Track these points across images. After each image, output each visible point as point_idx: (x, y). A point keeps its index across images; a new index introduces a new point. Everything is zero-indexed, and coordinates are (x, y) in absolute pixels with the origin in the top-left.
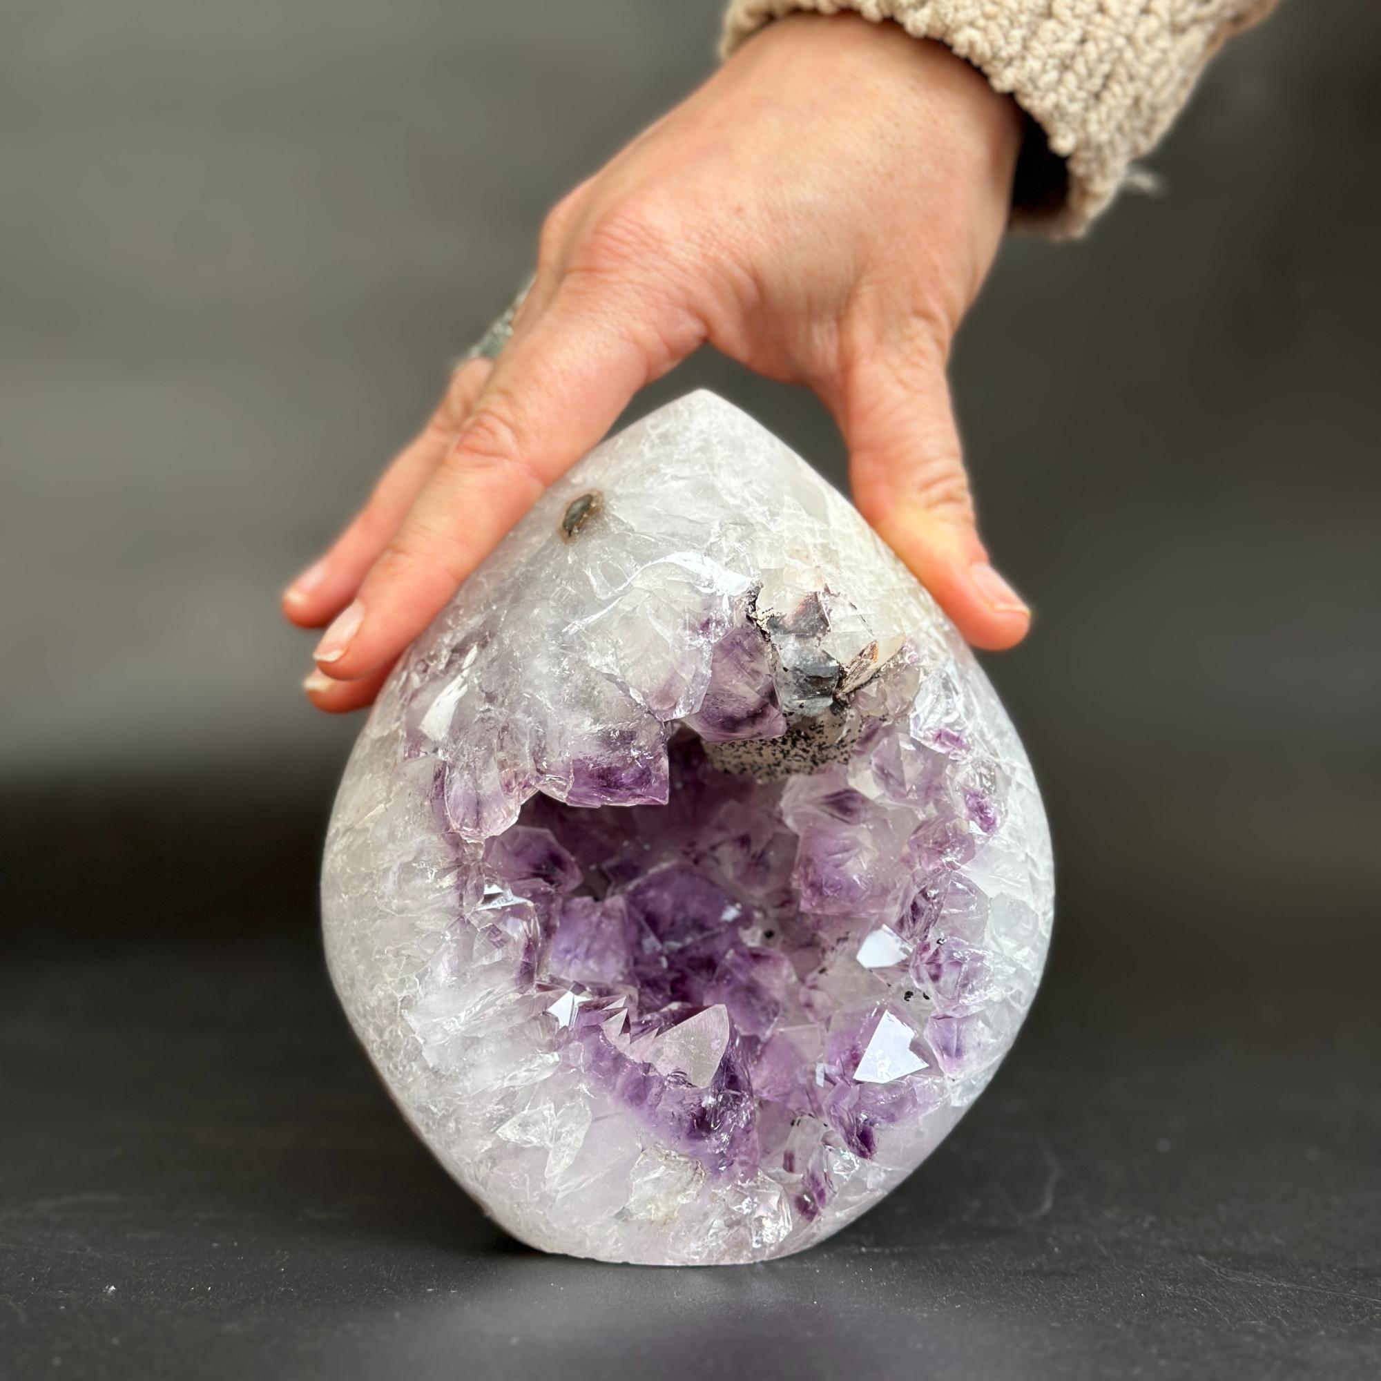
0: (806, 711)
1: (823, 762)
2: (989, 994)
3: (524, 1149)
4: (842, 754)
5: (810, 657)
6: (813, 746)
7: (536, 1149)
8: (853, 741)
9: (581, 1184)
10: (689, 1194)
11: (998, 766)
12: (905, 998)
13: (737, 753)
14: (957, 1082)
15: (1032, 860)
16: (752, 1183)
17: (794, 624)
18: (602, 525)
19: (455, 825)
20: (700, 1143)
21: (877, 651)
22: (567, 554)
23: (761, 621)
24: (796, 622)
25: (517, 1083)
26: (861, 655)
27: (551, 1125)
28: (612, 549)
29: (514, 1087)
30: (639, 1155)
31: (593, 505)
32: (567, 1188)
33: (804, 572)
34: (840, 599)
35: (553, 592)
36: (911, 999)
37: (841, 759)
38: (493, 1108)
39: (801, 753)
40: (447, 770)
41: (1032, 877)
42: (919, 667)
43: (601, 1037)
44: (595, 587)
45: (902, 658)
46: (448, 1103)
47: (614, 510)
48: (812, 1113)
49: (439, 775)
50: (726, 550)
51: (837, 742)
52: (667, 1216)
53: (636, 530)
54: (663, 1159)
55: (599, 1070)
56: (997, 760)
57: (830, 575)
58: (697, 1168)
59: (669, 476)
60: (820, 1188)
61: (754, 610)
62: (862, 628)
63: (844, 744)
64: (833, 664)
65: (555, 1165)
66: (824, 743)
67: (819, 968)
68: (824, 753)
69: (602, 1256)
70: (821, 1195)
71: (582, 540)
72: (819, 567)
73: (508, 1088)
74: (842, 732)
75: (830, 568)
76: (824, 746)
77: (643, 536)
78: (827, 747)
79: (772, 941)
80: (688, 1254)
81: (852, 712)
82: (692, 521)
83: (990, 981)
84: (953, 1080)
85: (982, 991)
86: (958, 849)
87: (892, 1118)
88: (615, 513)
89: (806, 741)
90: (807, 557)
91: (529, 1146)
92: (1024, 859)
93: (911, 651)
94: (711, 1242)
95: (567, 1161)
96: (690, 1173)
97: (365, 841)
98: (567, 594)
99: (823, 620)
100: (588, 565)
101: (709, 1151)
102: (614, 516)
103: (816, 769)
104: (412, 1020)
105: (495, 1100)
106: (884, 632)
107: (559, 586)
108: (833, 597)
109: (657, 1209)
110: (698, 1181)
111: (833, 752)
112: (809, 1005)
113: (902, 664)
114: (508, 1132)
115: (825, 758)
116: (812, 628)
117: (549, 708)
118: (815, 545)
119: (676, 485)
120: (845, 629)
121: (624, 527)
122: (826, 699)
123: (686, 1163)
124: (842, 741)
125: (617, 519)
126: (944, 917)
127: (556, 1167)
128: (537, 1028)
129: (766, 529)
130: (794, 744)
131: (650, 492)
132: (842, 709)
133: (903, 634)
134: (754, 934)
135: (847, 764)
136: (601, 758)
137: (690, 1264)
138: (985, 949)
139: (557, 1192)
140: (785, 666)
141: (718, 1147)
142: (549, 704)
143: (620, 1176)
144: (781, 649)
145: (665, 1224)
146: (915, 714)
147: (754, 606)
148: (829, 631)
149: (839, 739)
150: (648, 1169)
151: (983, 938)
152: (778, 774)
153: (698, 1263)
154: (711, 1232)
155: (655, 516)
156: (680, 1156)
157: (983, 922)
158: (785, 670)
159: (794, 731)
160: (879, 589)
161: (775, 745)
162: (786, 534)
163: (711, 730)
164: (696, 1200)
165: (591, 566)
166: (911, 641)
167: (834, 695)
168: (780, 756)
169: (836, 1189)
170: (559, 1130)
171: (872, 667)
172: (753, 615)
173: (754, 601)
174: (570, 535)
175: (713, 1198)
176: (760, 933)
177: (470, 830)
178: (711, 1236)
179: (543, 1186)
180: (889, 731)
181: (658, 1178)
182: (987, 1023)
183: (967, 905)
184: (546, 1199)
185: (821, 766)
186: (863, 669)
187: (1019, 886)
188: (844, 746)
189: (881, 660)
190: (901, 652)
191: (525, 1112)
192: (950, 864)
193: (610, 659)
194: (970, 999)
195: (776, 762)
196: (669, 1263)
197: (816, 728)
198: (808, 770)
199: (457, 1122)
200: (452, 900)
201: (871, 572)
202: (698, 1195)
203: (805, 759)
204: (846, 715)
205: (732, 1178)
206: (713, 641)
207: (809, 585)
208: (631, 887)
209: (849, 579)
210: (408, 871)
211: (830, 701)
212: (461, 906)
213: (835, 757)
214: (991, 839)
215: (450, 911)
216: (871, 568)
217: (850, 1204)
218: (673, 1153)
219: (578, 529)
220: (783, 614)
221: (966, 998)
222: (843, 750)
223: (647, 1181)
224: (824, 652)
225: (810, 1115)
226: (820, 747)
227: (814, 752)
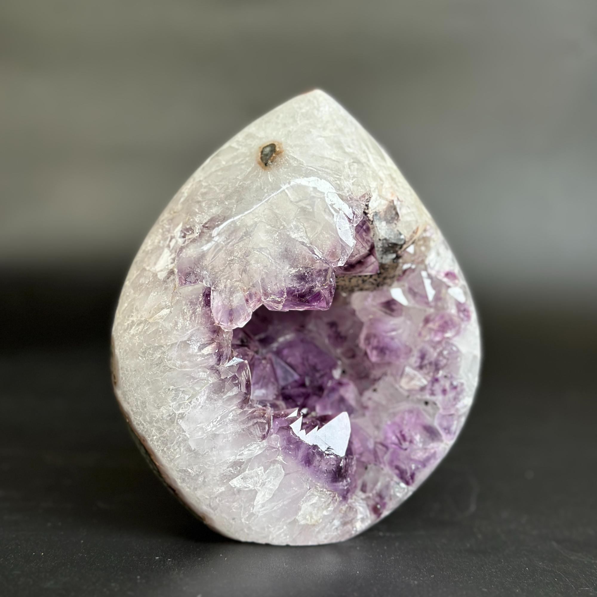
0: (383, 261)
1: (382, 285)
3: (244, 491)
5: (392, 233)
6: (380, 278)
7: (251, 490)
9: (274, 507)
10: (329, 510)
12: (425, 405)
17: (385, 216)
18: (284, 161)
19: (217, 322)
20: (337, 484)
21: (419, 230)
22: (267, 176)
23: (370, 214)
24: (385, 214)
25: (244, 457)
26: (413, 232)
27: (261, 479)
28: (292, 174)
29: (242, 459)
30: (307, 492)
31: (277, 149)
32: (265, 510)
34: (404, 203)
35: (263, 196)
37: (390, 283)
40: (212, 292)
43: (291, 432)
45: (426, 234)
46: (200, 468)
47: (290, 153)
49: (206, 294)
52: (316, 521)
53: (304, 164)
54: (319, 493)
55: (289, 449)
58: (335, 497)
60: (384, 501)
61: (368, 209)
62: (414, 218)
63: (394, 276)
64: (402, 237)
65: (260, 498)
66: (386, 276)
67: (372, 389)
68: (385, 281)
69: (275, 542)
73: (238, 460)
76: (385, 278)
77: (309, 168)
78: (387, 278)
79: (346, 375)
81: (401, 260)
82: (334, 161)
86: (453, 330)
87: (424, 466)
91: (247, 489)
93: (430, 229)
94: (334, 532)
95: (268, 496)
96: (331, 499)
97: (157, 329)
99: (397, 214)
100: (282, 182)
101: (341, 487)
102: (291, 156)
103: (377, 289)
104: (184, 425)
106: (421, 221)
108: (401, 202)
109: (312, 518)
110: (335, 503)
111: (388, 281)
112: (366, 408)
113: (425, 237)
114: (236, 483)
115: (383, 283)
116: (392, 218)
117: (270, 260)
120: (407, 219)
121: (298, 162)
122: (392, 255)
123: (330, 494)
125: (293, 158)
126: (448, 365)
128: (257, 428)
131: (308, 144)
132: (398, 260)
133: (426, 221)
134: (338, 372)
136: (301, 287)
139: (259, 512)
140: (380, 238)
141: (346, 486)
142: (269, 257)
143: (296, 502)
144: (379, 229)
145: (314, 525)
146: (428, 262)
147: (368, 207)
148: (400, 220)
150: (309, 498)
154: (334, 527)
155: (314, 157)
156: (328, 491)
158: (381, 240)
164: (332, 512)
166: (429, 225)
167: (397, 253)
170: (265, 481)
171: (414, 238)
172: (367, 211)
173: (368, 205)
174: (266, 165)
175: (341, 511)
176: (340, 371)
177: (226, 324)
178: (334, 530)
179: (252, 509)
180: (414, 270)
181: (314, 503)
184: (253, 516)
186: (411, 239)
188: (394, 278)
190: (425, 231)
191: (246, 472)
192: (448, 338)
193: (302, 234)
194: (460, 405)
197: (385, 269)
198: (373, 289)
199: (205, 478)
200: (213, 361)
202: (333, 510)
204: (400, 263)
206: (355, 225)
207: (390, 196)
208: (274, 348)
210: (184, 345)
211: (394, 256)
214: (468, 325)
215: (211, 368)
218: (325, 490)
219: (271, 162)
220: (380, 211)
221: (458, 404)
223: (309, 505)
224: (398, 231)
225: (374, 464)
226: (383, 278)
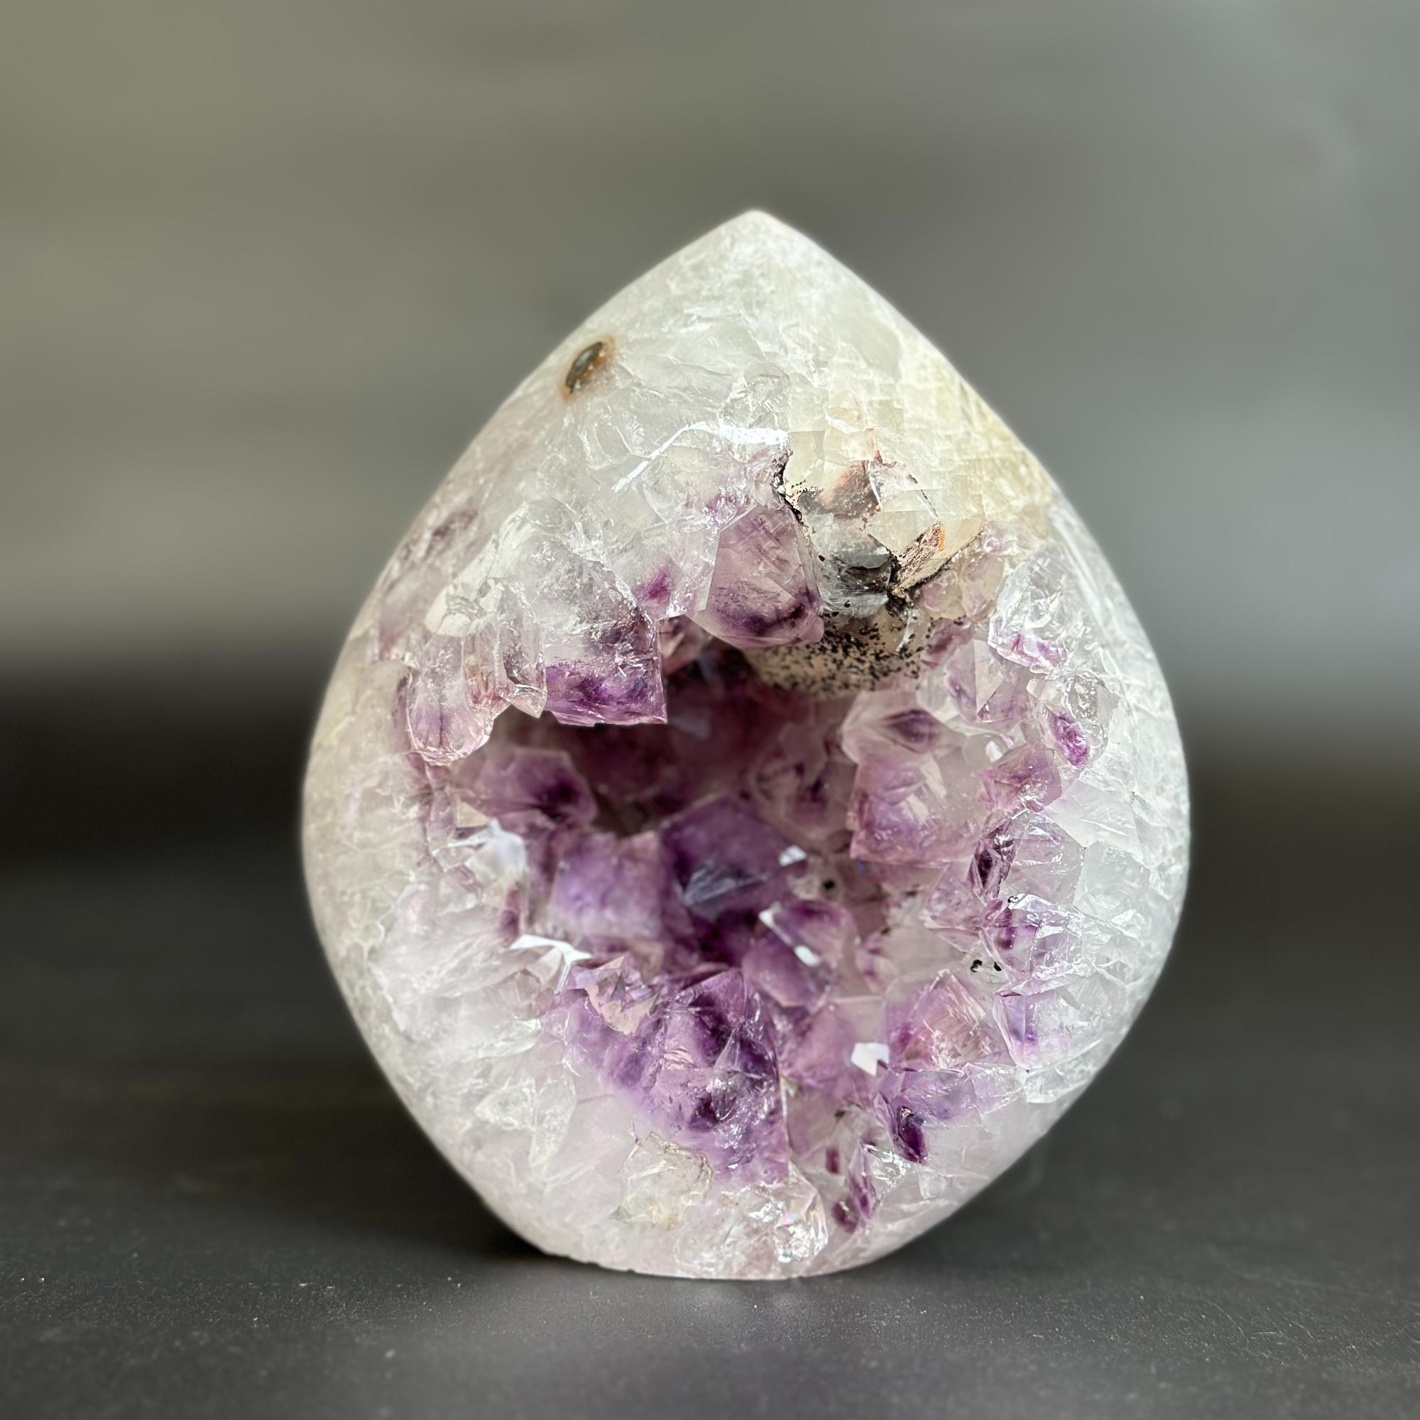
0: (853, 611)
1: (885, 674)
2: (1075, 967)
3: (504, 1132)
4: (908, 665)
5: (852, 543)
6: (868, 655)
7: (518, 1132)
8: (919, 650)
9: (571, 1175)
10: (693, 1196)
11: (1101, 683)
12: (972, 968)
13: (784, 664)
14: (1032, 1074)
15: (1142, 802)
16: (781, 1185)
17: (834, 502)
18: (607, 378)
19: (417, 744)
20: (706, 1135)
21: (943, 536)
22: (563, 416)
23: (791, 497)
24: (837, 498)
25: (494, 1053)
26: (918, 540)
27: (532, 1106)
28: (615, 407)
29: (489, 1058)
30: (632, 1147)
31: (602, 354)
32: (556, 1181)
33: (852, 435)
34: (896, 470)
35: (543, 461)
36: (979, 969)
37: (909, 671)
38: (470, 1082)
39: (856, 663)
40: (411, 678)
41: (1139, 823)
42: (1003, 557)
43: (586, 1002)
44: (588, 454)
45: (981, 546)
46: (424, 1073)
47: (622, 360)
48: (861, 1104)
49: (403, 683)
50: (752, 409)
51: (898, 650)
52: (670, 1219)
53: (643, 383)
54: (663, 1152)
55: (584, 1042)
56: (1101, 676)
57: (886, 441)
58: (702, 1165)
59: (695, 318)
60: (861, 1195)
61: (781, 483)
62: (924, 505)
63: (908, 652)
64: (882, 551)
65: (540, 1152)
66: (882, 651)
67: (883, 928)
68: (885, 663)
69: (604, 1262)
70: (864, 1202)
71: (583, 397)
72: (872, 429)
73: (484, 1059)
74: (901, 639)
75: (887, 432)
76: (881, 655)
77: (651, 392)
78: (887, 657)
79: (832, 892)
80: (702, 1265)
81: (915, 613)
82: (711, 373)
83: (1076, 951)
84: (1028, 1071)
85: (1066, 963)
86: (1040, 785)
87: (944, 1115)
88: (624, 364)
89: (858, 648)
90: (859, 418)
91: (509, 1128)
92: (1128, 800)
93: (991, 536)
94: (728, 1253)
95: (552, 1148)
96: (695, 1170)
98: (557, 463)
99: (871, 496)
100: (584, 428)
101: (717, 1144)
102: (622, 368)
103: (877, 683)
104: (381, 975)
105: (476, 1073)
106: (952, 513)
107: (549, 454)
108: (884, 468)
109: (659, 1211)
110: (704, 1180)
111: (896, 663)
112: (871, 973)
113: (979, 554)
114: (487, 1111)
115: (885, 669)
116: (857, 505)
117: (523, 604)
118: (871, 403)
119: (702, 327)
120: (900, 507)
121: (630, 381)
122: (879, 596)
123: (689, 1158)
124: (904, 649)
125: (623, 371)
126: (1016, 870)
127: (543, 1154)
128: (514, 990)
129: (804, 381)
130: (846, 654)
131: (669, 336)
132: (901, 609)
133: (982, 515)
134: (810, 882)
135: (917, 677)
136: (579, 665)
137: (705, 1276)
138: (1075, 910)
139: (545, 1184)
140: (821, 554)
141: (726, 1141)
142: (523, 598)
143: (612, 1170)
144: (814, 532)
145: (669, 1228)
146: (996, 616)
147: (781, 479)
148: (879, 510)
149: (901, 646)
150: (644, 1163)
151: (1072, 898)
152: (836, 689)
153: (714, 1276)
154: (729, 1240)
155: (669, 367)
156: (681, 1149)
157: (1074, 876)
158: (822, 558)
159: (843, 636)
160: (956, 458)
161: (824, 653)
162: (830, 388)
163: (733, 633)
164: (703, 1202)
165: (587, 429)
166: (992, 524)
167: (889, 591)
168: (833, 667)
169: (879, 1197)
170: (542, 1112)
171: (939, 557)
172: (780, 489)
173: (781, 473)
174: (571, 392)
175: (724, 1201)
176: (817, 882)
177: (433, 749)
178: (729, 1245)
179: (529, 1176)
180: (967, 636)
181: (659, 1175)
182: (1070, 1001)
183: (1049, 855)
184: (534, 1192)
185: (884, 680)
186: (925, 559)
187: (1121, 833)
188: (909, 656)
189: (951, 548)
190: (979, 538)
191: (504, 1089)
192: (1030, 804)
193: (596, 543)
194: (1048, 972)
195: (830, 675)
196: (679, 1274)
197: (869, 632)
198: (868, 685)
199: (434, 1095)
200: (416, 835)
201: (949, 437)
202: (705, 1197)
203: (862, 671)
204: (907, 616)
205: (751, 1178)
206: (720, 522)
207: (857, 453)
208: (666, 824)
209: (913, 445)
210: (372, 799)
211: (885, 599)
212: (426, 841)
213: (899, 669)
214: (1082, 774)
215: (414, 845)
216: (950, 432)
217: (906, 1215)
218: (673, 1146)
219: (581, 384)
220: (820, 489)
221: (1042, 971)
222: (909, 660)
223: (646, 1177)
224: (870, 536)
225: (858, 1106)
226: (877, 657)
227: (871, 662)
